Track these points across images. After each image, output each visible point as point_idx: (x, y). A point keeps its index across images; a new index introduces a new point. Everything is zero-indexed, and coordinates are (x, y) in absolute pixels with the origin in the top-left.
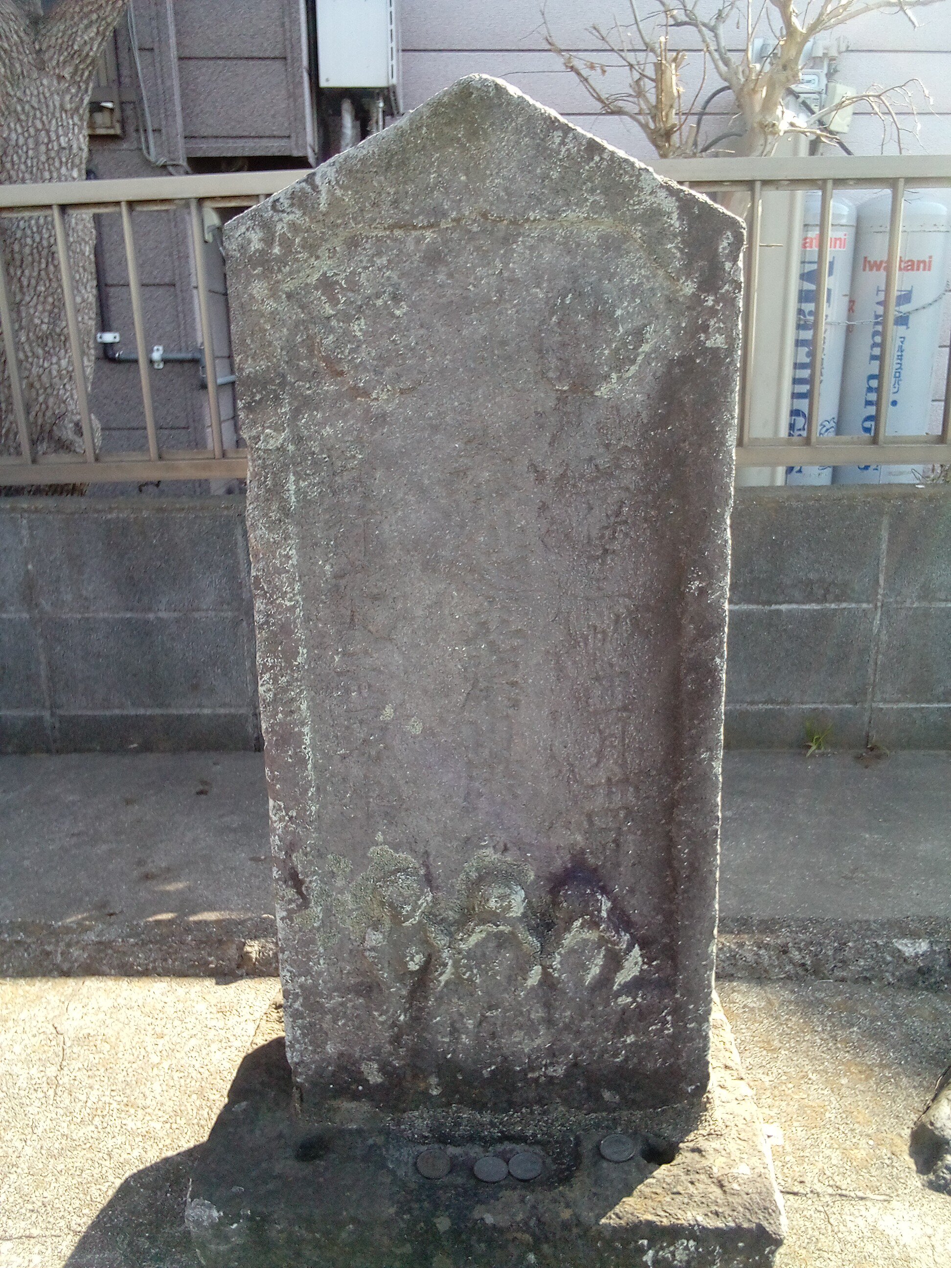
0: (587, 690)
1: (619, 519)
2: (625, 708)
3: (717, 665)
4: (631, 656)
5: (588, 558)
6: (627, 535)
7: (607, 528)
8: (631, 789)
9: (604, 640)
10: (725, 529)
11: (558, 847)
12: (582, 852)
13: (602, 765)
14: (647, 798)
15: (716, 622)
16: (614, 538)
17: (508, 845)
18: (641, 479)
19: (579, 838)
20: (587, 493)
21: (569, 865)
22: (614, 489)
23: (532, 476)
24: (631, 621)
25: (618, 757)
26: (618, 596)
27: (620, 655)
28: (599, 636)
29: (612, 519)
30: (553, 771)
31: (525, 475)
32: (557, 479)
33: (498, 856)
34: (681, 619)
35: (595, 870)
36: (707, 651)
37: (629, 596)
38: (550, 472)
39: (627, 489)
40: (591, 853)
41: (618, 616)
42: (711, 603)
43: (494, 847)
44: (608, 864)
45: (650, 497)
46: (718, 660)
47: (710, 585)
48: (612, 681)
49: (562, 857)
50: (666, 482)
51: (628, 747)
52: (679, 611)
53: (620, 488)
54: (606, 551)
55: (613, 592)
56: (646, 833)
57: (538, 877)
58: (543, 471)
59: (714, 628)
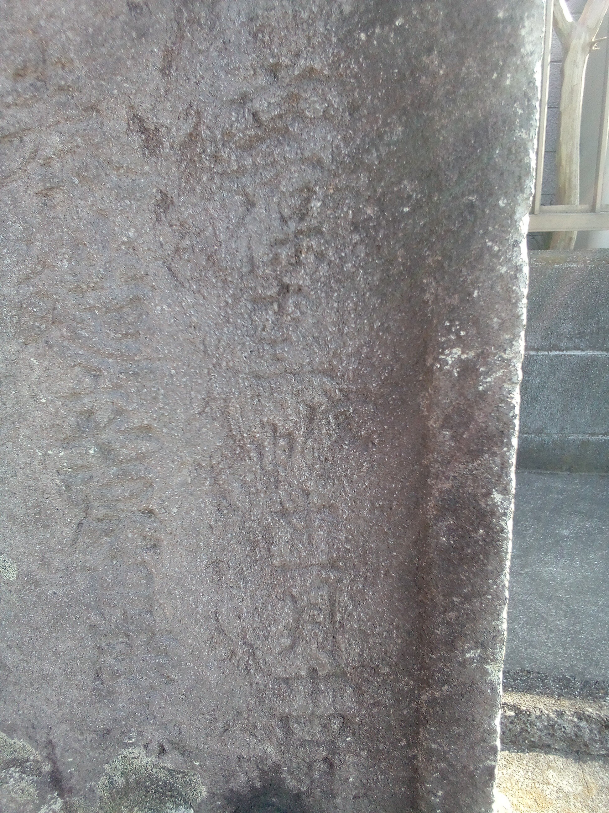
0: (267, 529)
1: (304, 226)
2: (333, 565)
3: (495, 505)
4: (339, 478)
5: (254, 301)
6: (320, 257)
7: (283, 243)
8: (349, 690)
9: (292, 448)
10: (516, 244)
11: (240, 758)
12: (276, 768)
13: (299, 650)
14: (376, 704)
15: (493, 426)
16: (299, 263)
17: (166, 747)
18: (344, 139)
19: (271, 750)
20: (241, 170)
21: (258, 785)
22: (293, 163)
23: (137, 139)
24: (336, 418)
25: (325, 639)
26: (312, 372)
27: (320, 476)
28: (282, 442)
29: (292, 225)
30: (222, 652)
31: (125, 138)
32: (183, 145)
33: (153, 759)
34: (428, 418)
35: (298, 796)
36: (475, 479)
37: (330, 373)
38: (169, 130)
39: (318, 163)
40: (291, 772)
41: (312, 409)
42: (485, 391)
43: (146, 746)
44: (317, 792)
45: (363, 178)
46: (497, 497)
47: (483, 355)
48: (308, 520)
49: (246, 773)
50: (395, 144)
51: (342, 626)
52: (424, 403)
53: (303, 160)
54: (285, 289)
55: (302, 366)
56: (375, 755)
57: (212, 794)
58: (157, 130)
59: (490, 438)
